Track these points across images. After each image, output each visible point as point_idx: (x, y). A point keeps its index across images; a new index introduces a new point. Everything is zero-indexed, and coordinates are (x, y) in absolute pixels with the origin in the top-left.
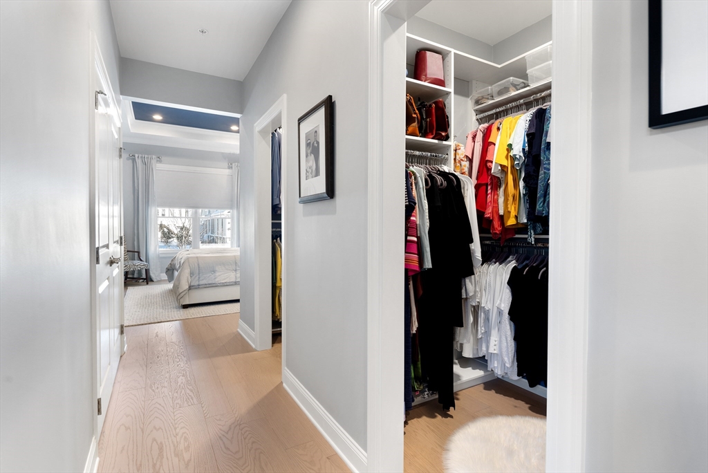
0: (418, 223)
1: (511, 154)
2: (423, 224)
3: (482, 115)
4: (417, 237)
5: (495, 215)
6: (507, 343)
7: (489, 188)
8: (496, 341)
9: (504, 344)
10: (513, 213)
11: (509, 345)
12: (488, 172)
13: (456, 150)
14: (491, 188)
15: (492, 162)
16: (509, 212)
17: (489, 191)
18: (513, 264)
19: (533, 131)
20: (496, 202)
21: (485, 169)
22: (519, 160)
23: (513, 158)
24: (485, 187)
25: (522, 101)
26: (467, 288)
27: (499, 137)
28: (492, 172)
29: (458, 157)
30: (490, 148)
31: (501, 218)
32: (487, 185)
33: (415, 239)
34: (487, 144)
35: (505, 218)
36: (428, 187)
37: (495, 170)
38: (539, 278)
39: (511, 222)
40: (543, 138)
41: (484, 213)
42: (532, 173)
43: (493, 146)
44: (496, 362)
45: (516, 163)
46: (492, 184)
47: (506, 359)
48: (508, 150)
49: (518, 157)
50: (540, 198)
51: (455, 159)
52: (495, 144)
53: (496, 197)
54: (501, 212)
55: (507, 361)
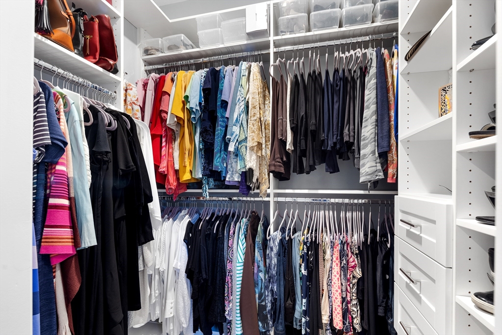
0: (71, 175)
1: (188, 106)
2: (81, 177)
3: (151, 67)
4: (70, 199)
5: (170, 169)
6: (184, 303)
7: (164, 140)
8: (172, 303)
9: (181, 304)
10: (188, 169)
11: (186, 304)
12: (162, 123)
13: (126, 90)
14: (166, 141)
15: (167, 113)
16: (185, 167)
17: (164, 144)
18: (187, 219)
19: (209, 86)
20: (170, 155)
21: (159, 120)
22: (195, 114)
23: (190, 111)
24: (159, 139)
25: (192, 61)
26: (145, 257)
27: (174, 89)
28: (168, 123)
29: (129, 98)
30: (165, 97)
31: (177, 172)
32: (161, 137)
33: (66, 202)
34: (160, 94)
35: (181, 173)
36: (89, 124)
37: (170, 121)
38: (215, 232)
39: (186, 177)
40: (219, 96)
41: (159, 166)
42: (208, 129)
43: (167, 96)
44: (171, 324)
45: (192, 116)
46: (166, 136)
47: (183, 319)
48: (183, 102)
49: (194, 110)
50: (217, 153)
51: (125, 101)
52: (169, 95)
53: (171, 150)
54: (177, 167)
55: (185, 322)
